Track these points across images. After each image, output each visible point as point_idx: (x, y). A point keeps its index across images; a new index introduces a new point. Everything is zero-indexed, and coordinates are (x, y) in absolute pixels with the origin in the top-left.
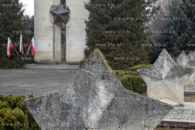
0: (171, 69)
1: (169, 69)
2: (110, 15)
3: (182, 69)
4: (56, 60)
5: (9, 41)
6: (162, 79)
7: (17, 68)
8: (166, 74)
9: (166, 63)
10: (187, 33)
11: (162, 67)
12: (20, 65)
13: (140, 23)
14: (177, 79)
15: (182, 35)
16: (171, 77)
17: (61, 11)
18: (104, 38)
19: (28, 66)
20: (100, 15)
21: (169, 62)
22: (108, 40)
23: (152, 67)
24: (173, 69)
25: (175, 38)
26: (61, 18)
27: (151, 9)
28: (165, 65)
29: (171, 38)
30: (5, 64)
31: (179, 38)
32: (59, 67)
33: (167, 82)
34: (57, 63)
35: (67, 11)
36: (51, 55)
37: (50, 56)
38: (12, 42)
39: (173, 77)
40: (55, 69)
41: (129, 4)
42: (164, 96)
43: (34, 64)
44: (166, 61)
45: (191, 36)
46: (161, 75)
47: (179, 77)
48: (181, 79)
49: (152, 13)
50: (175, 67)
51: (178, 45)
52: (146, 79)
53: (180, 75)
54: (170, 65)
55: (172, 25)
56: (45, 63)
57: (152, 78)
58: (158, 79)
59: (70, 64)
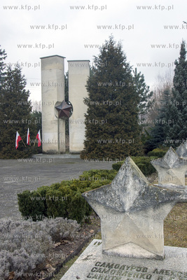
0: (140, 193)
1: (137, 193)
2: (107, 109)
3: (159, 193)
4: (61, 150)
5: (18, 135)
6: (124, 212)
7: (25, 158)
8: (132, 202)
9: (131, 183)
10: (179, 124)
11: (124, 189)
12: (29, 155)
13: (134, 116)
14: (151, 212)
15: (174, 125)
16: (140, 208)
17: (65, 106)
18: (102, 130)
19: (35, 156)
20: (97, 109)
21: (137, 181)
22: (105, 132)
23: (108, 190)
24: (144, 194)
25: (168, 129)
26: (64, 113)
27: (147, 103)
28: (129, 186)
29: (164, 128)
30: (15, 154)
31: (171, 128)
32: (62, 157)
33: (133, 217)
34: (62, 153)
35: (70, 106)
36: (57, 145)
37: (55, 147)
38: (21, 135)
39: (144, 208)
40: (59, 159)
41: (124, 98)
42: (129, 239)
43: (41, 154)
44: (131, 179)
45: (182, 127)
46: (122, 205)
47: (154, 208)
48: (157, 212)
49: (148, 106)
50: (147, 189)
51: (171, 135)
52: (99, 210)
53: (156, 206)
54: (138, 186)
55: (165, 117)
56: (51, 153)
57: (107, 208)
58: (118, 211)
59: (73, 153)
